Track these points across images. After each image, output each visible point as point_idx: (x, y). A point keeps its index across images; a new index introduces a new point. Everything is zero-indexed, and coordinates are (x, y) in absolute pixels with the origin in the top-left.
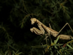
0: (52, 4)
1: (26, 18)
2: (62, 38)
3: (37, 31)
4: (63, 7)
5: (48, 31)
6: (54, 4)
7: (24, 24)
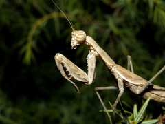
1: (38, 28)
5: (117, 77)
7: (33, 50)
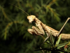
0: (36, 8)
2: (64, 38)
3: (37, 31)
4: (50, 10)
6: (38, 8)
